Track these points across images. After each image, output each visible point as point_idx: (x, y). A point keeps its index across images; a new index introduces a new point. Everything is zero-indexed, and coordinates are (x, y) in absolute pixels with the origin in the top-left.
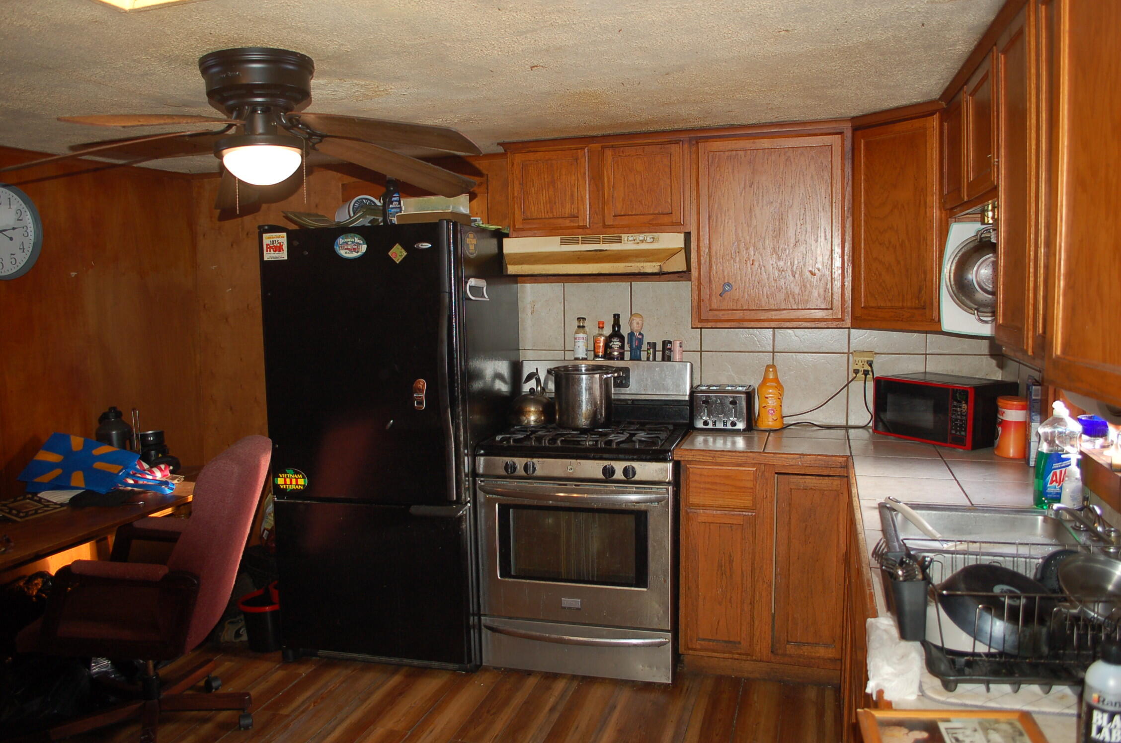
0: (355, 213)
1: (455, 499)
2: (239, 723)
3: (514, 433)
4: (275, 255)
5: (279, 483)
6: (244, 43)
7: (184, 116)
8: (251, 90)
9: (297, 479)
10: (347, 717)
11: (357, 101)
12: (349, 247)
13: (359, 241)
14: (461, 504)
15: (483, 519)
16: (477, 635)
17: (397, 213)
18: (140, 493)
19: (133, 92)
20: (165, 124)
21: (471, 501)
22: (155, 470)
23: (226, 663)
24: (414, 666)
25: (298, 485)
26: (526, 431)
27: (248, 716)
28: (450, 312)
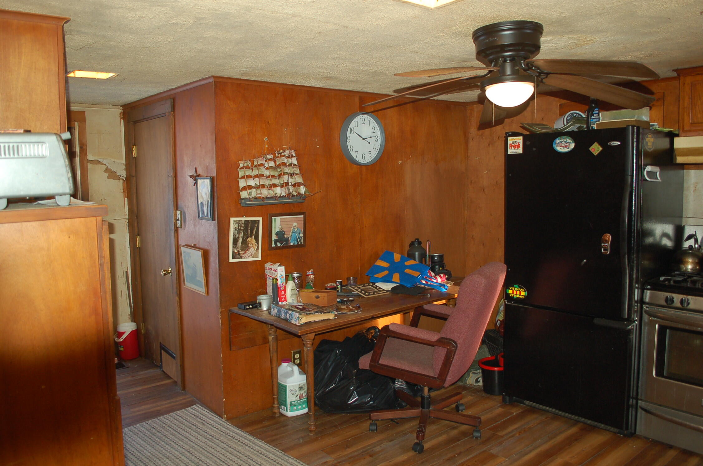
0: (567, 123)
1: (626, 317)
2: (473, 434)
3: (674, 276)
4: (515, 150)
5: (509, 293)
6: (500, 19)
7: (463, 68)
8: (503, 48)
9: (520, 292)
10: (539, 446)
11: (571, 48)
12: (563, 145)
13: (570, 141)
14: (631, 321)
15: (646, 334)
16: (634, 413)
17: (596, 122)
18: (428, 289)
19: (435, 56)
20: (452, 73)
21: (638, 320)
22: (438, 277)
23: (469, 397)
24: (587, 424)
25: (521, 295)
26: (684, 276)
27: (478, 431)
28: (631, 189)
